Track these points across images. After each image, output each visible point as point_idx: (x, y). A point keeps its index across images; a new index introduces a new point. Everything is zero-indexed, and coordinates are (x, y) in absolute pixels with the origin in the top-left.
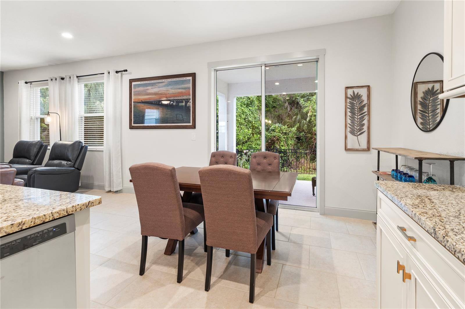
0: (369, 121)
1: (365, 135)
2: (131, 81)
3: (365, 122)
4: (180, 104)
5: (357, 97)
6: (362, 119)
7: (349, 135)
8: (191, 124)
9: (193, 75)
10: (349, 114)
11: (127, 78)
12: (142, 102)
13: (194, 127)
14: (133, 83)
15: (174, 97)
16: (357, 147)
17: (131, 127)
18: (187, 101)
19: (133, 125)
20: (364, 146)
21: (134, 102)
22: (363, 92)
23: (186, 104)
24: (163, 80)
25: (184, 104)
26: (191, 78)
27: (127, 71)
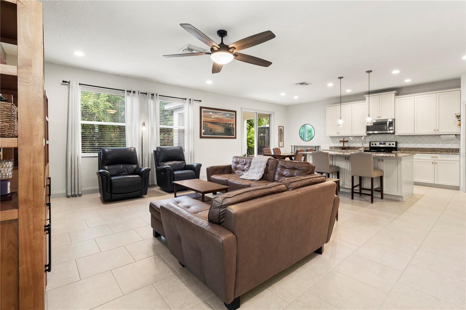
0: (283, 137)
1: (282, 142)
2: (201, 108)
3: (283, 138)
5: (281, 130)
6: (282, 137)
7: (280, 142)
8: (234, 136)
9: (236, 112)
10: (280, 135)
11: (198, 105)
12: (209, 122)
13: (236, 138)
14: (203, 110)
15: (227, 121)
16: (281, 146)
17: (201, 137)
18: (233, 125)
19: (202, 136)
20: (282, 146)
21: (203, 121)
22: (282, 128)
23: (232, 126)
24: (221, 111)
25: (231, 126)
26: (234, 113)
27: (201, 101)
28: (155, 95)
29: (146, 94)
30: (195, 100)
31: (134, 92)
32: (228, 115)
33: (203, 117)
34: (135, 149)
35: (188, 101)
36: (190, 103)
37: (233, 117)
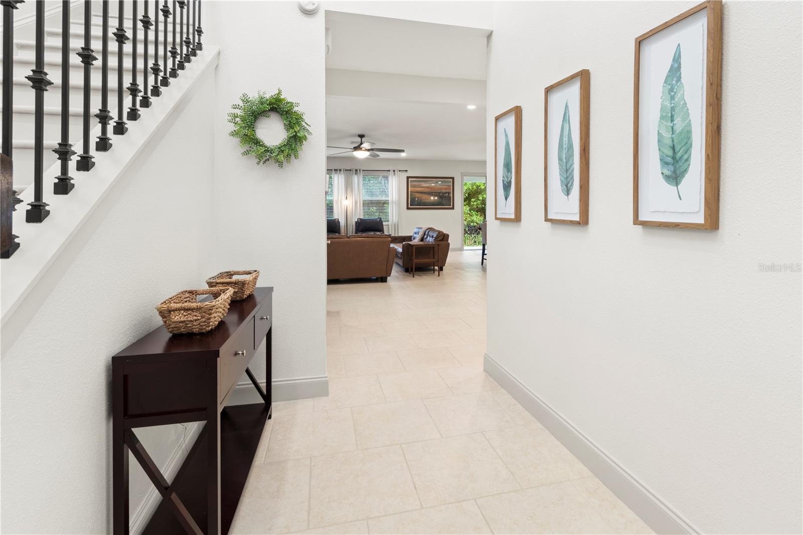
2: (408, 178)
4: (445, 195)
8: (451, 207)
9: (453, 178)
11: (405, 175)
12: (417, 192)
13: (453, 208)
14: (410, 179)
15: (441, 190)
17: (408, 208)
18: (449, 193)
19: (409, 206)
21: (410, 192)
23: (448, 195)
24: (433, 179)
25: (447, 195)
26: (451, 180)
27: (407, 171)
28: (358, 171)
29: (351, 170)
30: (399, 171)
31: (340, 170)
32: (440, 183)
33: (411, 187)
34: (338, 220)
35: (391, 172)
36: (395, 174)
37: (449, 184)
